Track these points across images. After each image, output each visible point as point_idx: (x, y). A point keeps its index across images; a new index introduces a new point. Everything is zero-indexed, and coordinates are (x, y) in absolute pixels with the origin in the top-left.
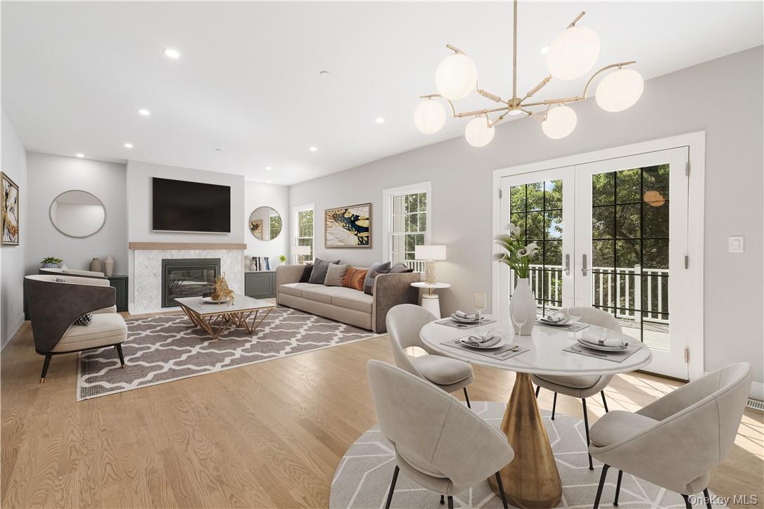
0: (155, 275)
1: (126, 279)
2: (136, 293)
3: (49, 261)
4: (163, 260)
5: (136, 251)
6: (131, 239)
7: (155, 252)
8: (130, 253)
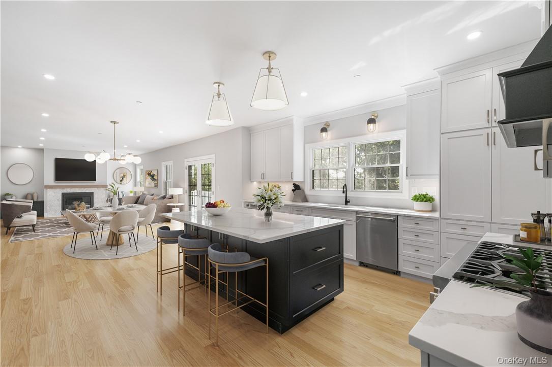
0: (58, 200)
1: (43, 202)
2: (48, 208)
3: (8, 194)
4: (62, 193)
5: (48, 189)
6: (46, 184)
7: (58, 190)
8: (45, 190)
